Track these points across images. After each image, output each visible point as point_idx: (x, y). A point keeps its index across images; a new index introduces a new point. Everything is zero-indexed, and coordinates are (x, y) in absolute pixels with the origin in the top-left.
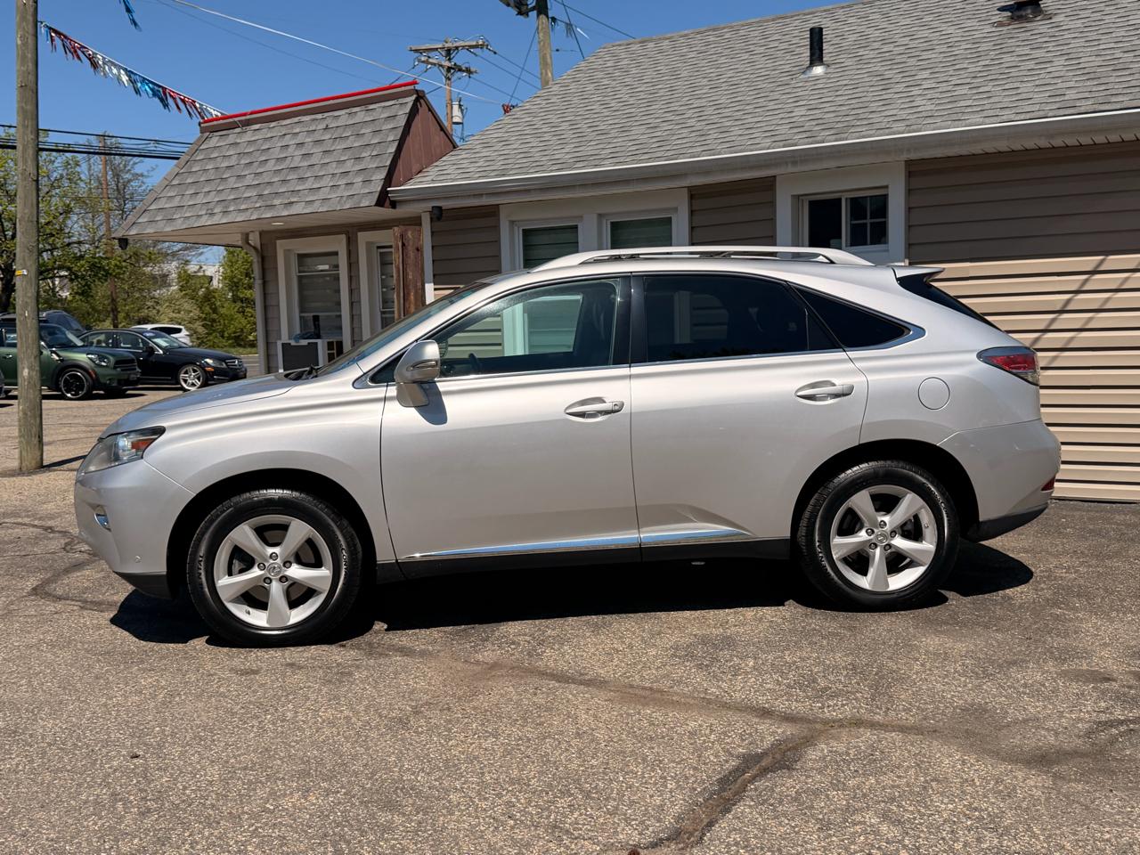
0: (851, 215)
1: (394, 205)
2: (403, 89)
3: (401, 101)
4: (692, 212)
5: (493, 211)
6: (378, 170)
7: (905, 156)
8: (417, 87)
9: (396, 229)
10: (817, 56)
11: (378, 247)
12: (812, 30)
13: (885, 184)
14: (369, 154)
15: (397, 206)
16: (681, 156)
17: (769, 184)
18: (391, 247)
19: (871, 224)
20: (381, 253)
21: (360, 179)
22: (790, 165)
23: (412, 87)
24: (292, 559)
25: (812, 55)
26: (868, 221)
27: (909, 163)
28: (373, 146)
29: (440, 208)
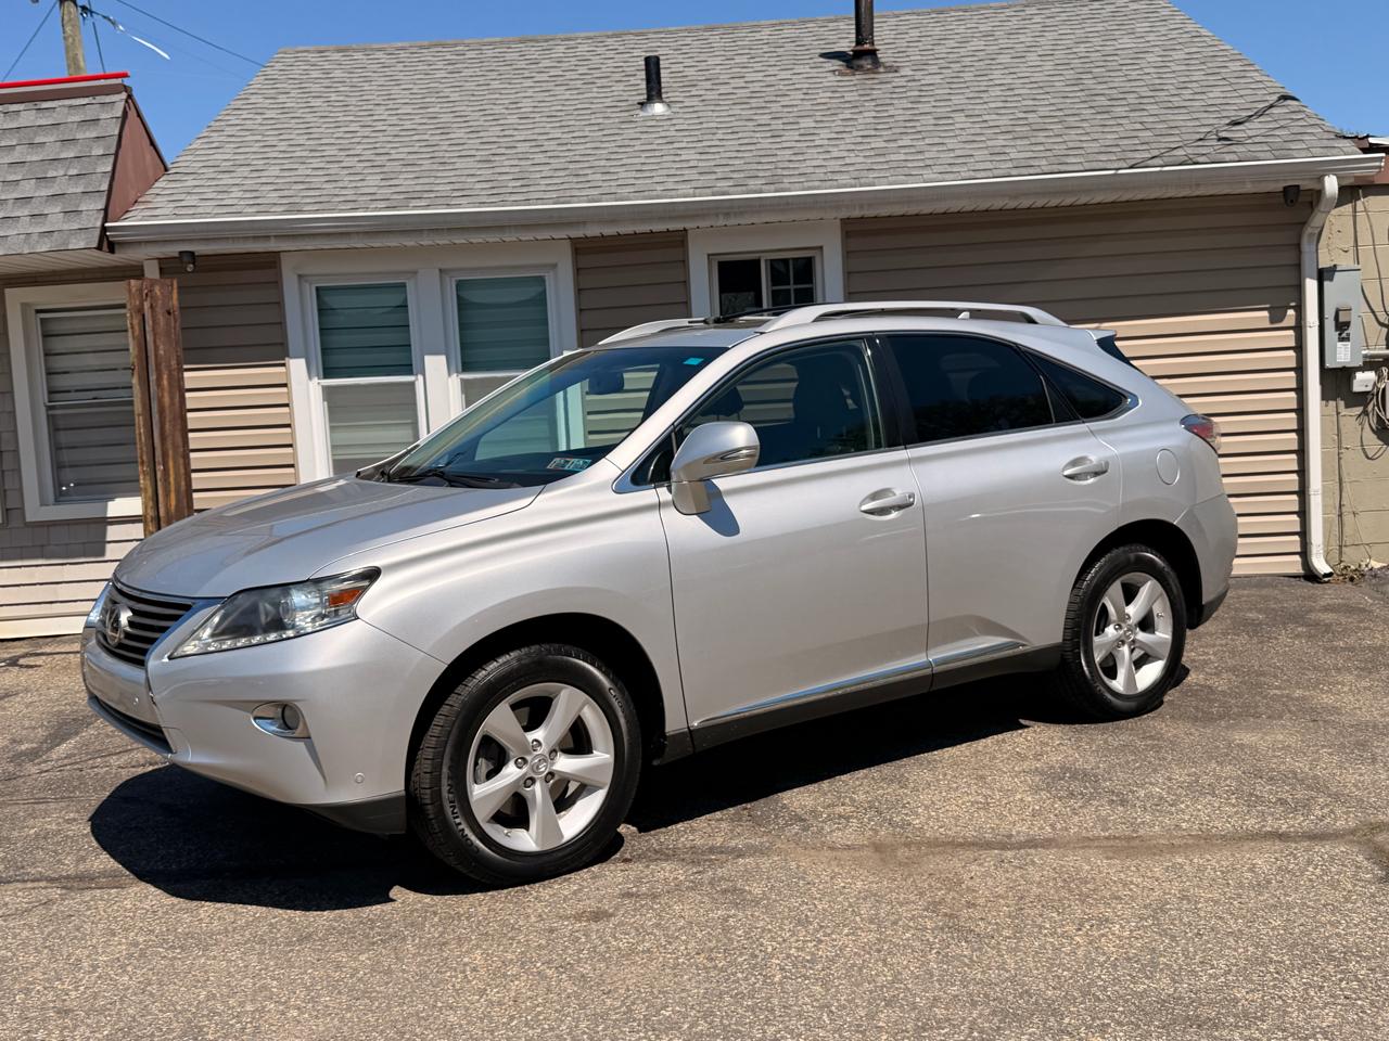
0: (772, 280)
1: (112, 248)
2: (102, 82)
3: (107, 99)
4: (578, 271)
5: (271, 261)
6: (86, 197)
7: (844, 214)
8: (126, 81)
9: (133, 282)
10: (654, 90)
11: (38, 311)
12: (647, 59)
13: (820, 245)
14: (62, 173)
15: (116, 251)
16: (539, 201)
17: (679, 240)
18: (123, 306)
19: (795, 290)
20: (42, 319)
21: (58, 209)
22: (721, 217)
23: (119, 81)
24: (557, 748)
25: (649, 89)
26: (792, 287)
27: (845, 222)
28: (67, 162)
29: (192, 253)
